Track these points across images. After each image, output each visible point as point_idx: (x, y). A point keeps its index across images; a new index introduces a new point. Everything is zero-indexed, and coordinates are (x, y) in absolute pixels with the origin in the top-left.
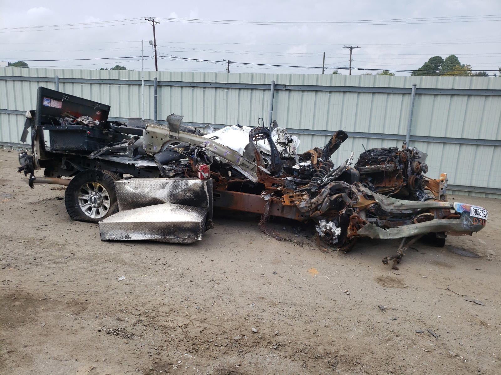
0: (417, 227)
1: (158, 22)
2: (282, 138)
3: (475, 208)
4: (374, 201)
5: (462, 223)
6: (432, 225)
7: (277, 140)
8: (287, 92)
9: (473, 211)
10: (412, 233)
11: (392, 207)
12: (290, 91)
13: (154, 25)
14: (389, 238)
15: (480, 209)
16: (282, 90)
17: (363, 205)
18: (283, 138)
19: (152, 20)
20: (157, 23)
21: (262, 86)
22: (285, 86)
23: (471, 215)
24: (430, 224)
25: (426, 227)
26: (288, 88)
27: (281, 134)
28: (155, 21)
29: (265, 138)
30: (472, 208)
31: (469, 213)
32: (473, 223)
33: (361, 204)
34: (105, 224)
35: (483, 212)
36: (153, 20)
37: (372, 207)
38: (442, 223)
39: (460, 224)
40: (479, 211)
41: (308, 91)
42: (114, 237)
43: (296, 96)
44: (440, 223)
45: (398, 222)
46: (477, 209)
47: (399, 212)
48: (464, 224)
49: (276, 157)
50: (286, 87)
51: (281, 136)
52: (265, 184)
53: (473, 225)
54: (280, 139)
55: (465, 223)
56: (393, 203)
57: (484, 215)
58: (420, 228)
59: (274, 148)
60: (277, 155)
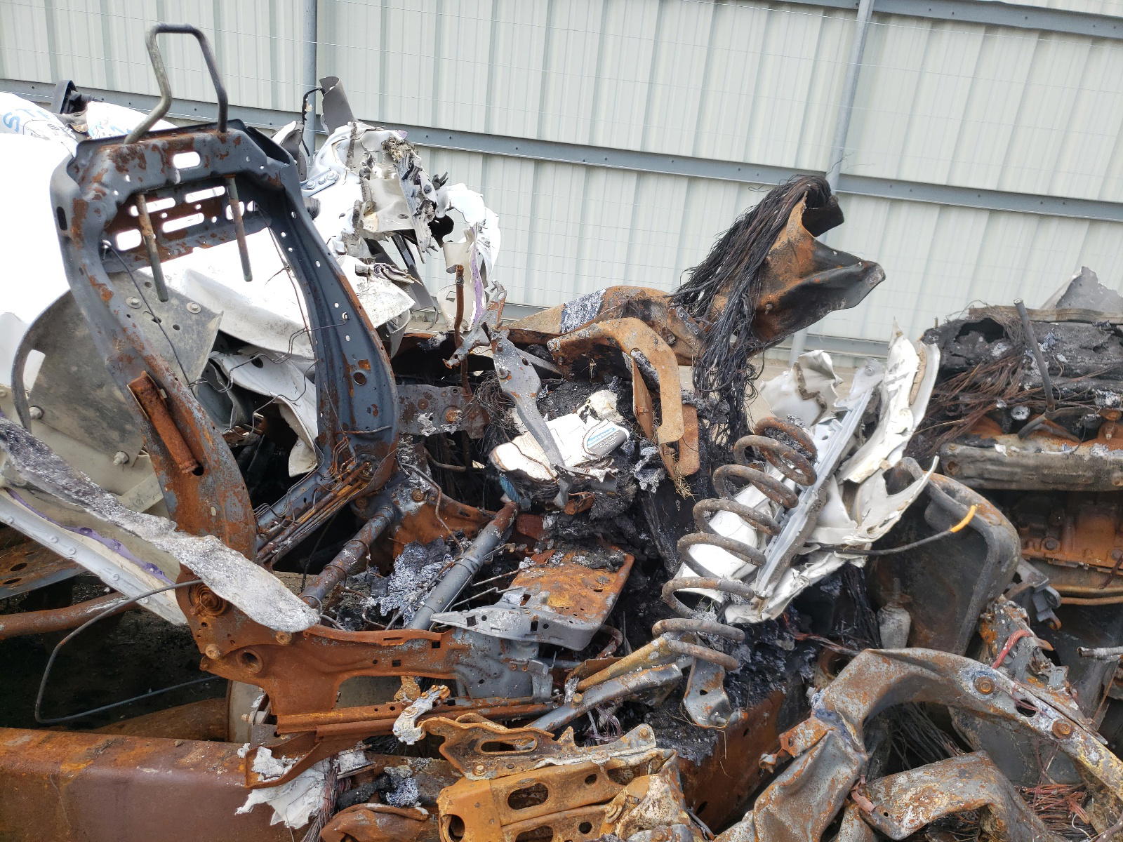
2: (388, 202)
7: (356, 216)
18: (395, 200)
27: (378, 170)
29: (252, 222)
49: (360, 378)
51: (376, 184)
54: (373, 208)
59: (337, 305)
60: (370, 363)
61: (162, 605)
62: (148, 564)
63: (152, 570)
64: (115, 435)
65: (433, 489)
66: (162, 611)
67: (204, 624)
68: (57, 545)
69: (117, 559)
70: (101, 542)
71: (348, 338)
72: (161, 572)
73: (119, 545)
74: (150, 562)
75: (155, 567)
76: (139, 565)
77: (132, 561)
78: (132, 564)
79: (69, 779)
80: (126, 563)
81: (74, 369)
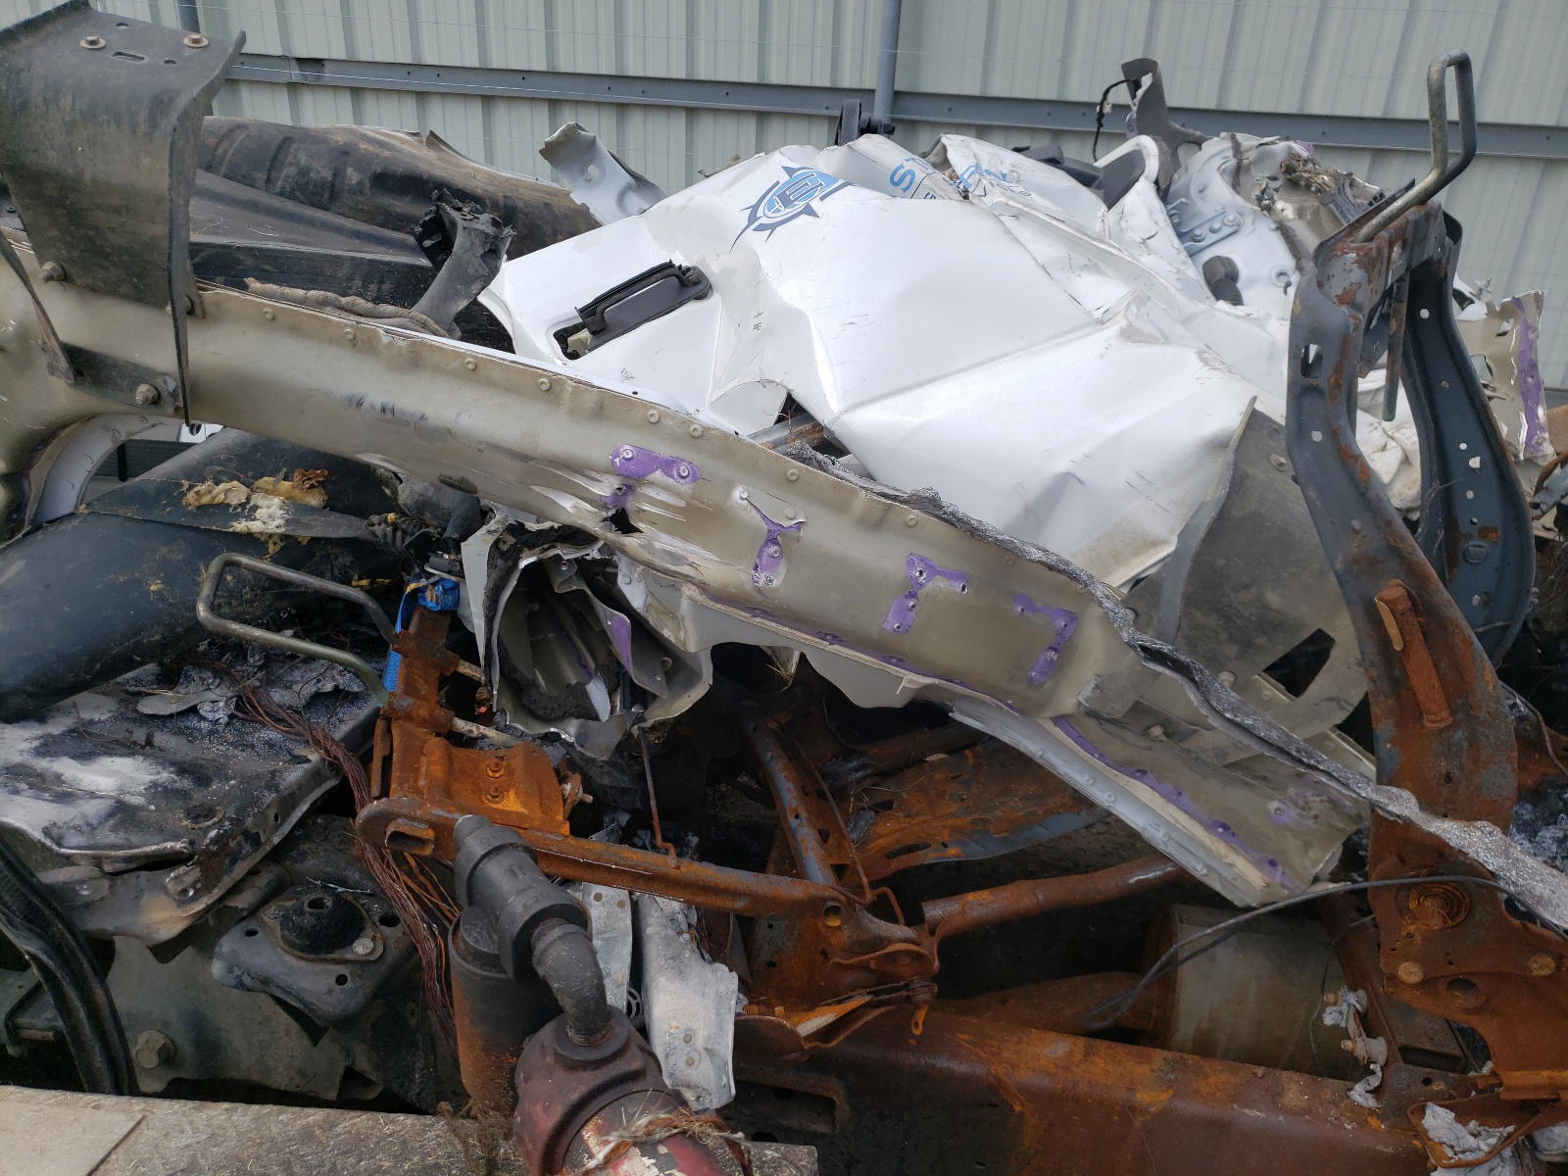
59: (1463, 446)
60: (1499, 532)
61: (1225, 879)
62: (1216, 821)
63: (1220, 830)
64: (1231, 650)
65: (1531, 714)
66: (1223, 886)
67: (1410, 936)
68: (1093, 788)
69: (1172, 813)
70: (1154, 789)
71: (1470, 495)
72: (1234, 834)
73: (1180, 794)
74: (1222, 820)
75: (1225, 827)
76: (1201, 822)
77: (1192, 816)
78: (1193, 821)
79: (1149, 1113)
80: (1184, 820)
81: (1221, 562)
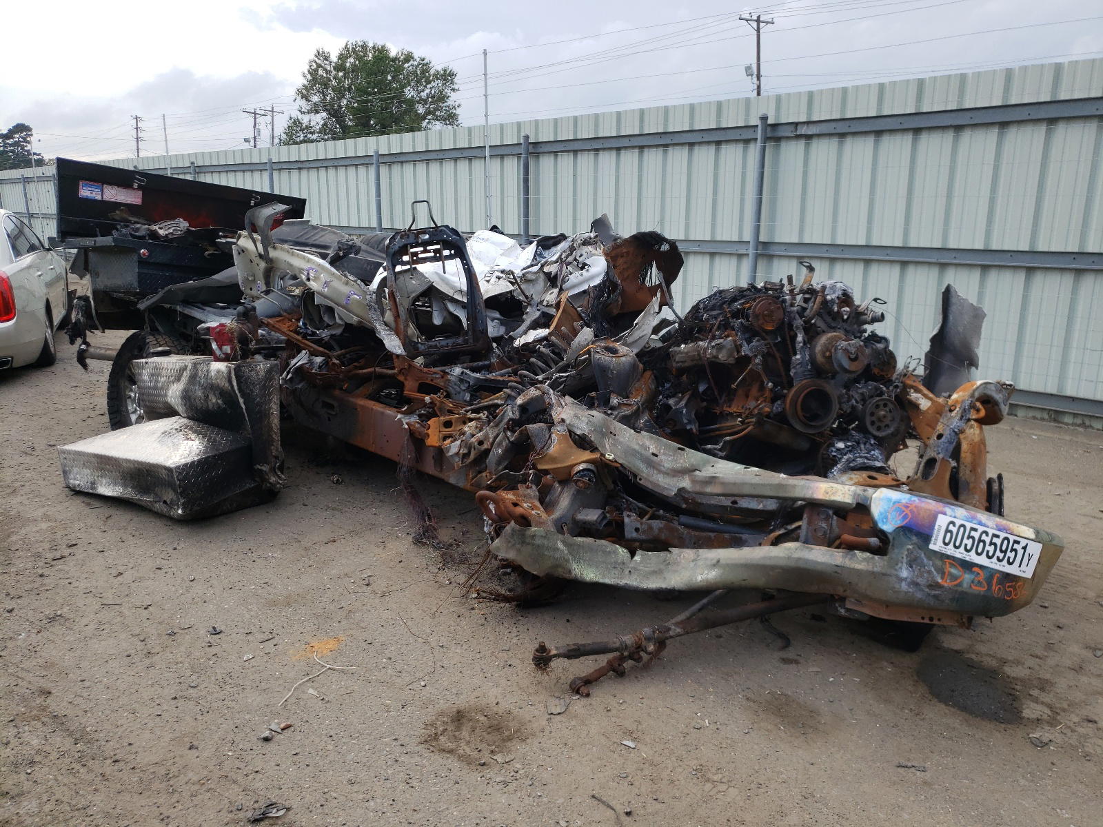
0: (718, 561)
1: (770, 20)
3: (958, 522)
4: (596, 455)
5: (893, 572)
6: (768, 562)
8: (801, 144)
9: (947, 531)
10: (699, 578)
11: (686, 483)
12: (809, 137)
13: (758, 30)
14: (622, 582)
15: (981, 529)
16: (788, 138)
17: (559, 466)
19: (756, 18)
20: (767, 23)
21: (739, 131)
22: (796, 124)
23: (932, 547)
24: (764, 558)
25: (748, 566)
26: (803, 130)
28: (761, 19)
30: (942, 521)
31: (926, 538)
32: (940, 581)
33: (553, 460)
34: (69, 452)
35: (998, 541)
36: (759, 17)
37: (579, 472)
38: (807, 561)
39: (884, 575)
40: (976, 535)
41: (855, 134)
42: (78, 482)
43: (823, 150)
44: (799, 559)
45: (712, 535)
46: (968, 525)
47: (726, 502)
48: (901, 580)
50: (799, 127)
52: (406, 383)
53: (938, 586)
55: (905, 573)
56: (690, 471)
57: (998, 553)
58: (728, 565)
